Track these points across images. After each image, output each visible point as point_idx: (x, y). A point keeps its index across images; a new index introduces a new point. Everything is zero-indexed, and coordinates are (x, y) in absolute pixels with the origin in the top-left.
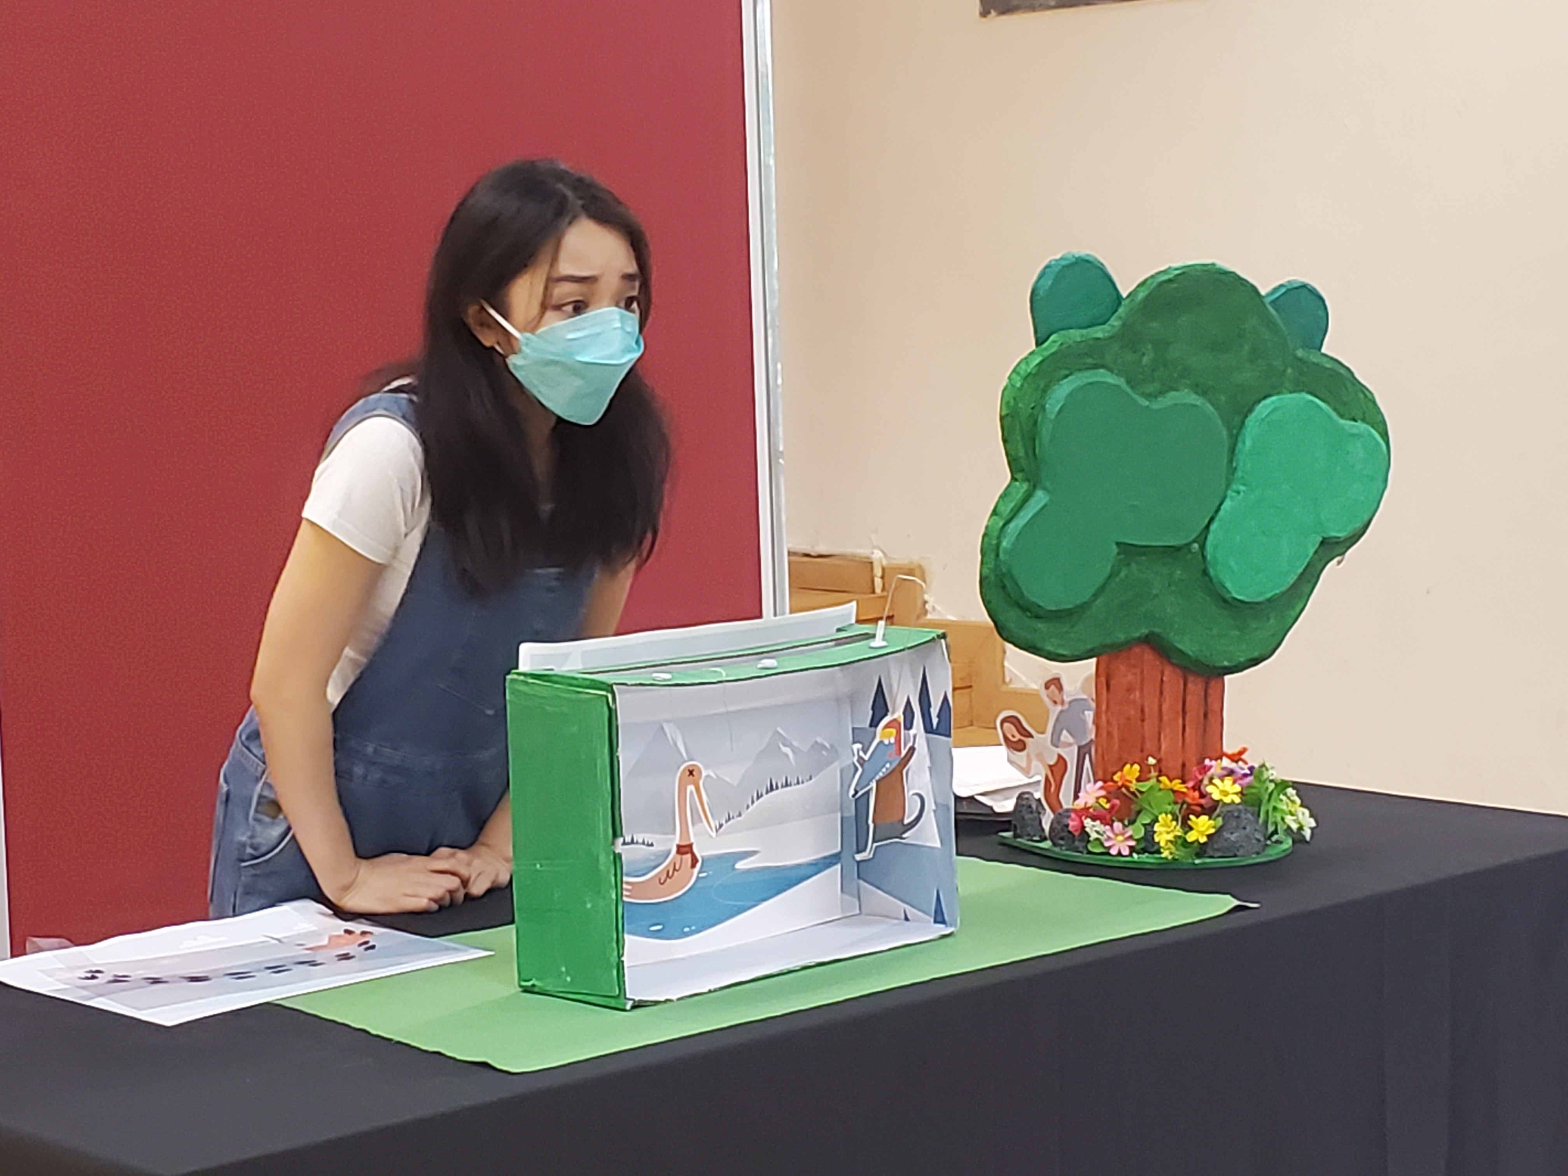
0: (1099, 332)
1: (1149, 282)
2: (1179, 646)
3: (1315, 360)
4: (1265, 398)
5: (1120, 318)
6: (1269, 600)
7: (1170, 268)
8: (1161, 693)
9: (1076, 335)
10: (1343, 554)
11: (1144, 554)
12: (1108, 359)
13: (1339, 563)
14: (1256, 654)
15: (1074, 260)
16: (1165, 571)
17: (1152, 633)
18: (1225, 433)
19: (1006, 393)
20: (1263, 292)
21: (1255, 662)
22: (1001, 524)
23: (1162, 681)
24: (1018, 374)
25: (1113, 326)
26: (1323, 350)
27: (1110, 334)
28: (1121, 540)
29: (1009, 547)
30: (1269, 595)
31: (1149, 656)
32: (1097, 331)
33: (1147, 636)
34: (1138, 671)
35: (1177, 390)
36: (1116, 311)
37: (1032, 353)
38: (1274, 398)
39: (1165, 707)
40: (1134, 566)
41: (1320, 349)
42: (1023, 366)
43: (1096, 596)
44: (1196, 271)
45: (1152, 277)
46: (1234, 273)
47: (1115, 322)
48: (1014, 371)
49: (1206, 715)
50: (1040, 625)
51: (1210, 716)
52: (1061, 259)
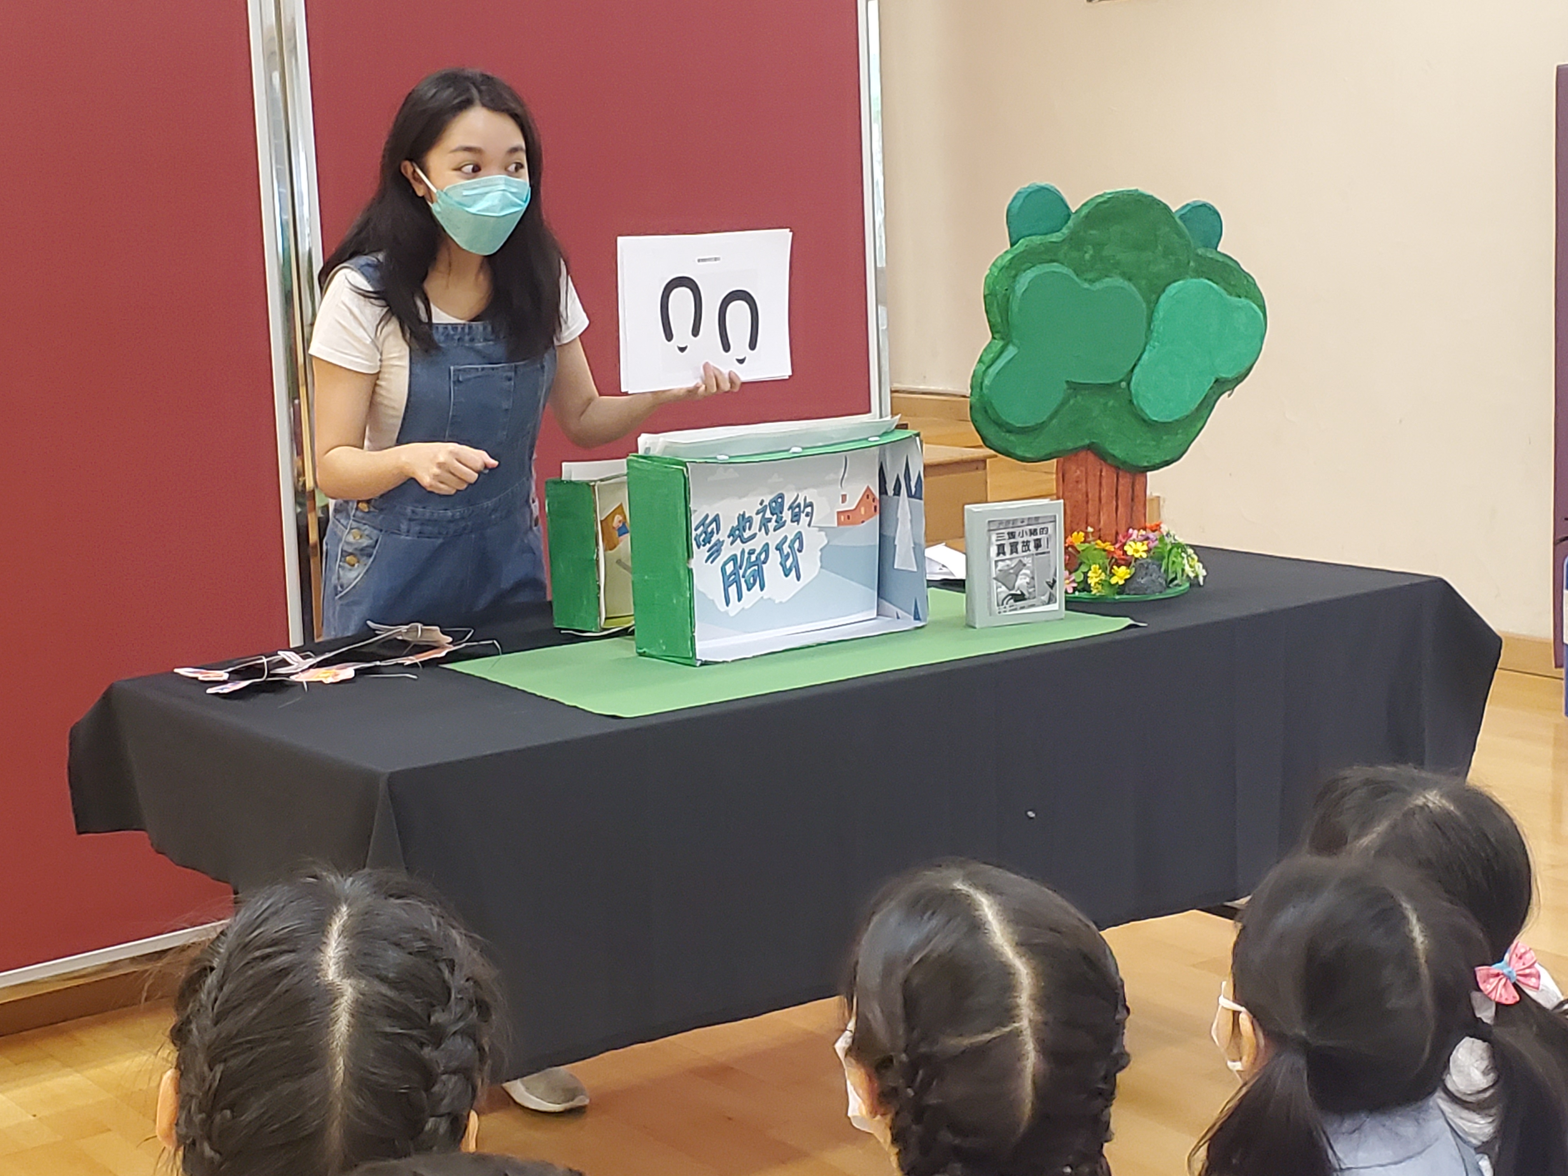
0: (1055, 237)
1: (1089, 204)
2: (1111, 451)
3: (1211, 256)
4: (1175, 281)
5: (1069, 228)
6: (1177, 421)
7: (1105, 193)
8: (1100, 484)
9: (1037, 239)
10: (1233, 389)
11: (1085, 389)
12: (1061, 256)
13: (1229, 395)
14: (1168, 458)
15: (1037, 188)
16: (1102, 401)
17: (1093, 443)
18: (1144, 305)
19: (988, 279)
20: (1174, 210)
21: (1167, 463)
22: (984, 368)
23: (1101, 475)
24: (996, 267)
25: (1063, 233)
26: (1219, 249)
27: (1060, 239)
28: (1069, 379)
29: (989, 384)
30: (1177, 417)
31: (1091, 457)
32: (1052, 237)
33: (1089, 445)
34: (1083, 469)
35: (1111, 277)
36: (1066, 222)
37: (1006, 252)
38: (1181, 282)
39: (1103, 493)
40: (1079, 397)
41: (1216, 249)
42: (999, 261)
43: (1051, 418)
44: (1123, 195)
45: (1092, 200)
46: (1151, 196)
47: (1065, 230)
48: (994, 264)
49: (1132, 500)
50: (1012, 438)
51: (1136, 500)
52: (1028, 187)
